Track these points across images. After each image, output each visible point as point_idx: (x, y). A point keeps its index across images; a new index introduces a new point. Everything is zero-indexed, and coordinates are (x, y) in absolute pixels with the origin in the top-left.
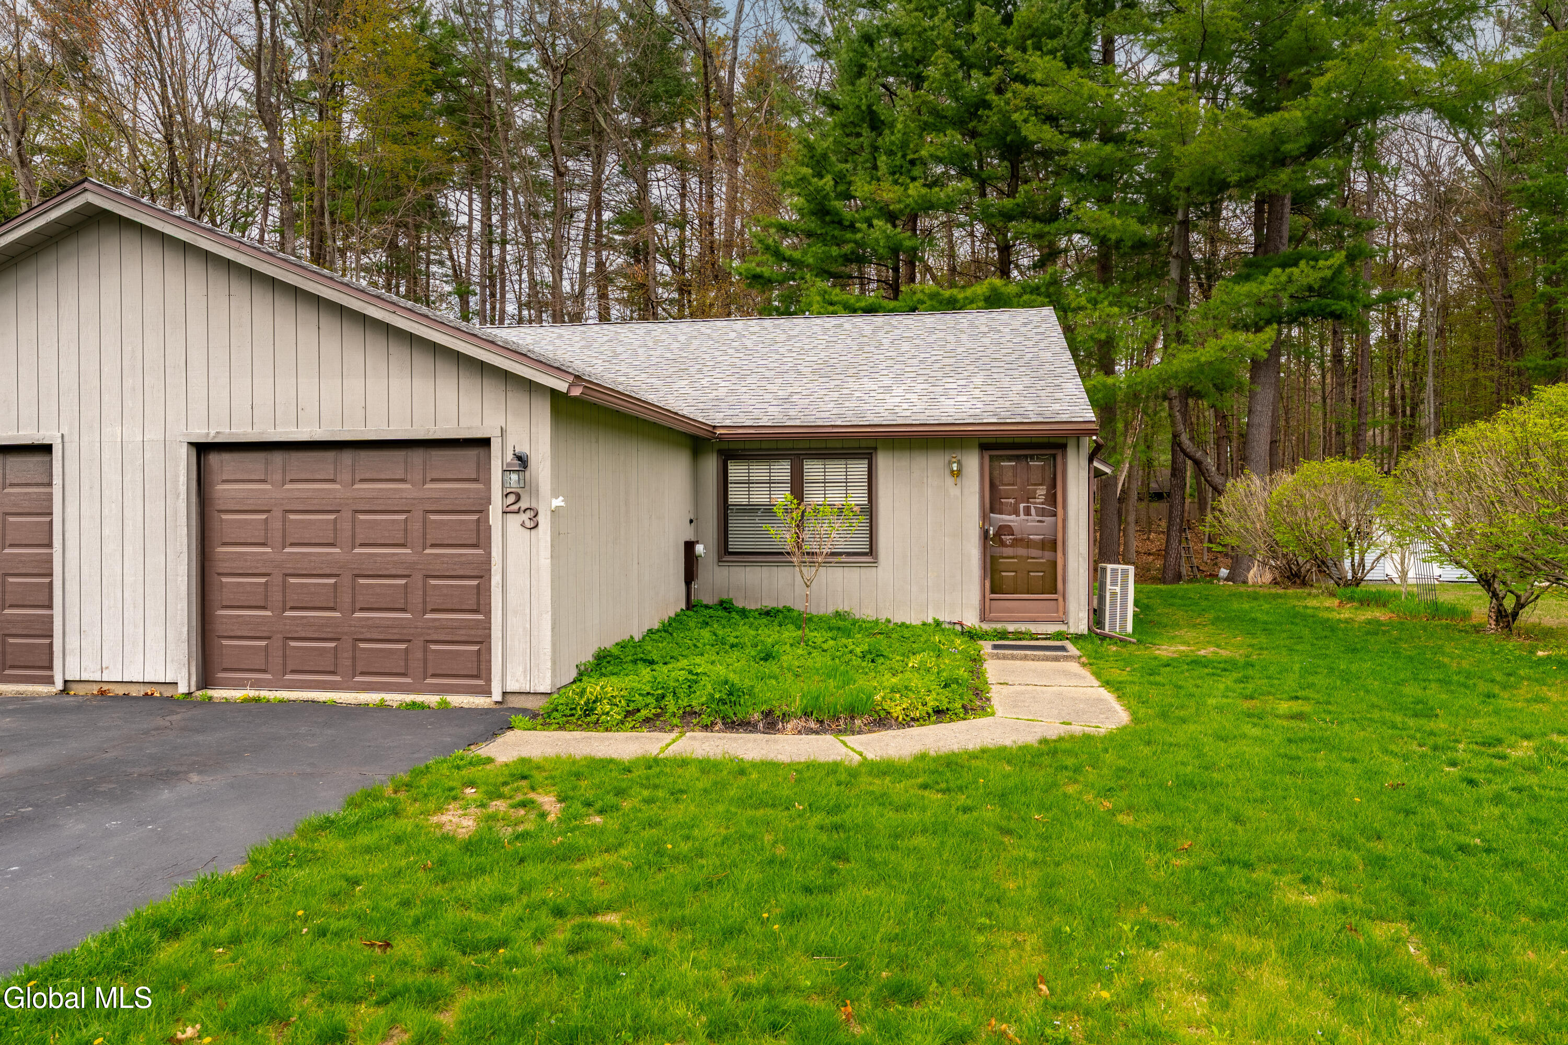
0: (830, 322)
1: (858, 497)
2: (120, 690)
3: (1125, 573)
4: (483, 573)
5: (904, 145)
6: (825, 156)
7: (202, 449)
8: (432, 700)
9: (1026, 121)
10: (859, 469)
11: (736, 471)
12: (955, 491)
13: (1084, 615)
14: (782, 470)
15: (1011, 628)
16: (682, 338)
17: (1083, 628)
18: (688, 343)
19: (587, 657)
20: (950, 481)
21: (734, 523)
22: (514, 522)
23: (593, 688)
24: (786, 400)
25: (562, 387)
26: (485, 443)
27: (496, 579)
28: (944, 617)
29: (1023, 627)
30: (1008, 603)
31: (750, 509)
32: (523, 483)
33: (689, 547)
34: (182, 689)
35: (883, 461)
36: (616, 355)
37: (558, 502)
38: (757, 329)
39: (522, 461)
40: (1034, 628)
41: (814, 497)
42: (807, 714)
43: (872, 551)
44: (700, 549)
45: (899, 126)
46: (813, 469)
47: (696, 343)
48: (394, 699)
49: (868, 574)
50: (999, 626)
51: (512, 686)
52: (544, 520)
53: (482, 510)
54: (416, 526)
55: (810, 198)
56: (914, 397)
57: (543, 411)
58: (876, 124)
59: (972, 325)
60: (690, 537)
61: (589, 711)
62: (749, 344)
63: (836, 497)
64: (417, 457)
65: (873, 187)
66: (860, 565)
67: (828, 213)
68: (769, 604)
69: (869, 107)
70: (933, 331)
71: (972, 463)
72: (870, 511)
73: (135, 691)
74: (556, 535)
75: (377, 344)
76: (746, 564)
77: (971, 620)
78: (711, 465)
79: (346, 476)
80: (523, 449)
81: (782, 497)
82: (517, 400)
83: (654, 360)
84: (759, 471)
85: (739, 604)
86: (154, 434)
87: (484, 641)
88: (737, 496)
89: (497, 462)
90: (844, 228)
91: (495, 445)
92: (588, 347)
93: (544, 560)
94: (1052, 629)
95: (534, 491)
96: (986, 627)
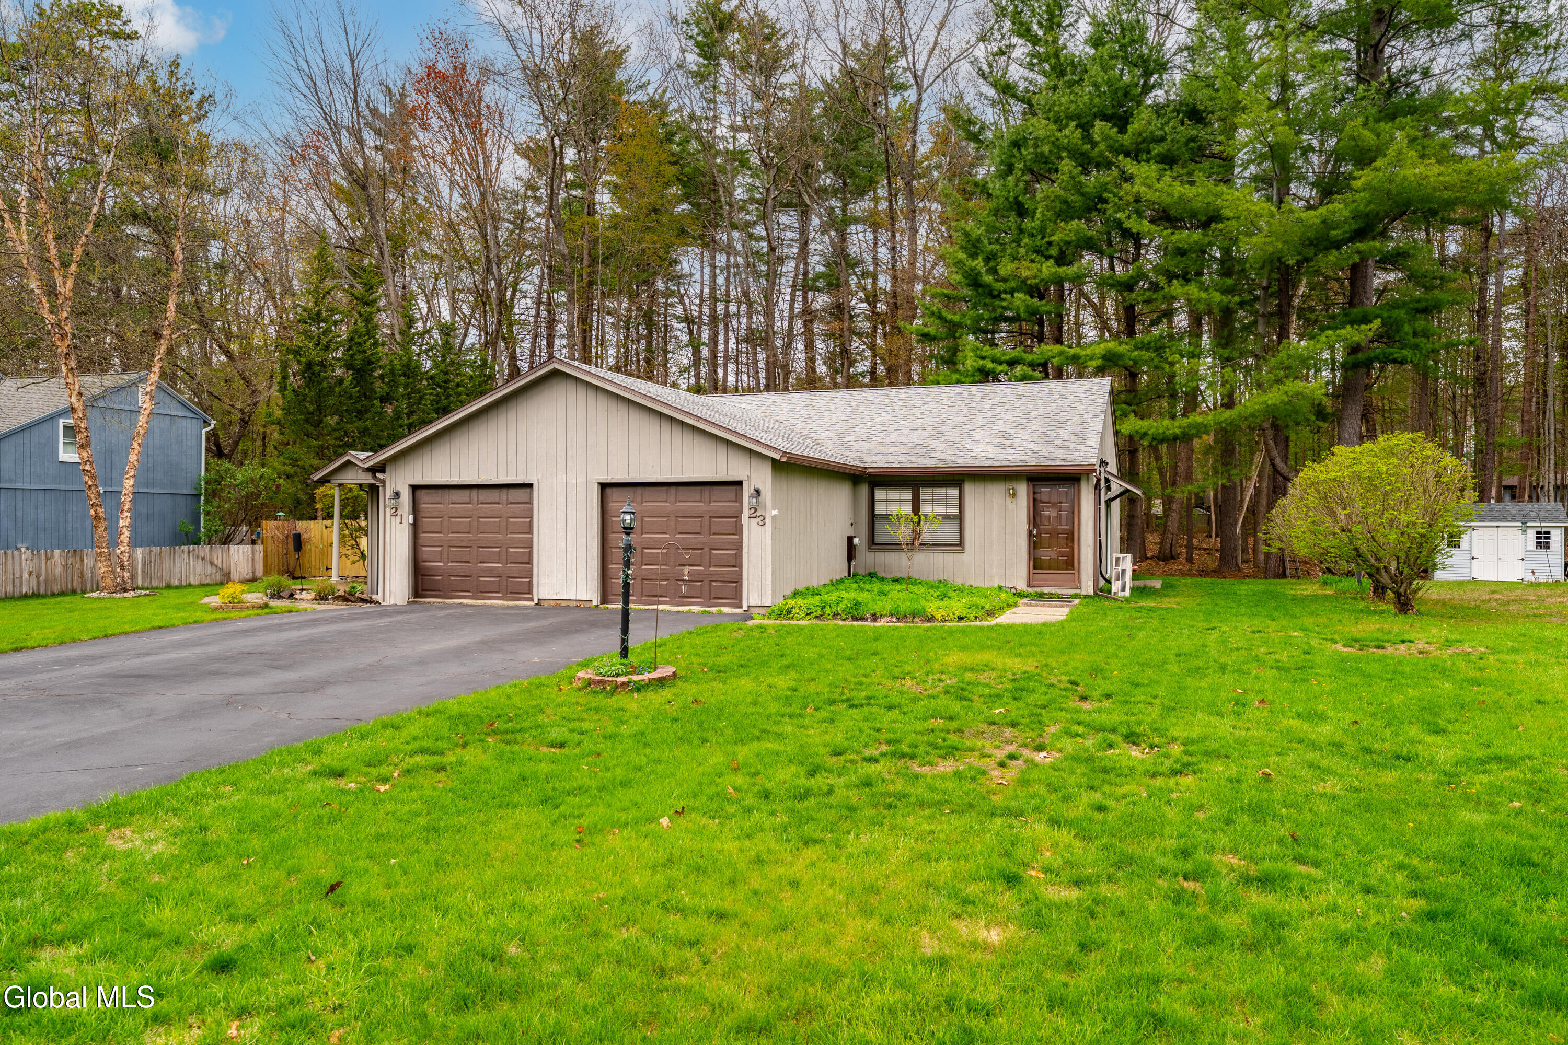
0: (953, 390)
1: (954, 511)
2: (564, 604)
3: (1125, 559)
4: (738, 548)
5: (1042, 231)
6: (979, 240)
7: (604, 486)
8: (714, 610)
9: (1129, 217)
10: (953, 493)
11: (880, 494)
12: (1012, 507)
13: (1091, 583)
14: (907, 494)
15: (1046, 591)
16: (854, 404)
17: (1091, 591)
18: (857, 408)
19: (789, 592)
20: (1009, 500)
21: (877, 525)
22: (754, 522)
23: (791, 603)
24: (912, 450)
25: (777, 457)
26: (740, 483)
27: (745, 550)
28: (1005, 584)
29: (1053, 591)
30: (1044, 575)
31: (886, 518)
32: (758, 503)
33: (850, 539)
34: (595, 603)
35: (969, 488)
36: (810, 417)
37: (775, 512)
38: (903, 396)
39: (758, 492)
40: (1060, 591)
41: (927, 509)
42: (892, 615)
43: (961, 544)
44: (856, 541)
45: (1038, 216)
46: (926, 494)
47: (862, 407)
48: (695, 609)
49: (959, 556)
50: (1039, 590)
51: (752, 603)
52: (768, 521)
53: (738, 516)
54: (706, 524)
55: (966, 275)
56: (990, 448)
57: (768, 469)
58: (1021, 211)
59: (1050, 393)
60: (851, 534)
61: (789, 612)
62: (897, 408)
63: (940, 510)
64: (707, 490)
65: (1014, 266)
66: (954, 552)
67: (980, 286)
68: (898, 575)
69: (1016, 198)
70: (1020, 398)
71: (1022, 489)
72: (960, 519)
73: (571, 604)
74: (774, 529)
75: (688, 437)
76: (885, 550)
77: (1022, 586)
78: (864, 490)
79: (672, 499)
80: (759, 486)
81: (907, 510)
82: (755, 463)
83: (834, 421)
84: (894, 494)
85: (880, 575)
86: (582, 479)
87: (739, 581)
88: (880, 509)
89: (747, 491)
90: (994, 297)
91: (745, 485)
92: (792, 411)
93: (768, 541)
94: (1071, 592)
95: (764, 507)
96: (1030, 590)
